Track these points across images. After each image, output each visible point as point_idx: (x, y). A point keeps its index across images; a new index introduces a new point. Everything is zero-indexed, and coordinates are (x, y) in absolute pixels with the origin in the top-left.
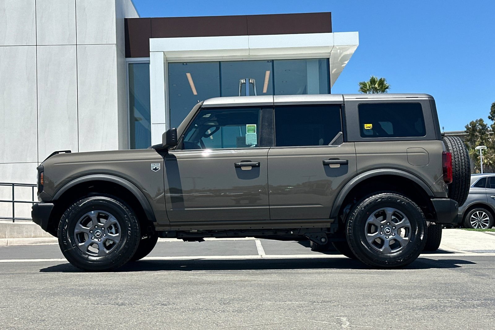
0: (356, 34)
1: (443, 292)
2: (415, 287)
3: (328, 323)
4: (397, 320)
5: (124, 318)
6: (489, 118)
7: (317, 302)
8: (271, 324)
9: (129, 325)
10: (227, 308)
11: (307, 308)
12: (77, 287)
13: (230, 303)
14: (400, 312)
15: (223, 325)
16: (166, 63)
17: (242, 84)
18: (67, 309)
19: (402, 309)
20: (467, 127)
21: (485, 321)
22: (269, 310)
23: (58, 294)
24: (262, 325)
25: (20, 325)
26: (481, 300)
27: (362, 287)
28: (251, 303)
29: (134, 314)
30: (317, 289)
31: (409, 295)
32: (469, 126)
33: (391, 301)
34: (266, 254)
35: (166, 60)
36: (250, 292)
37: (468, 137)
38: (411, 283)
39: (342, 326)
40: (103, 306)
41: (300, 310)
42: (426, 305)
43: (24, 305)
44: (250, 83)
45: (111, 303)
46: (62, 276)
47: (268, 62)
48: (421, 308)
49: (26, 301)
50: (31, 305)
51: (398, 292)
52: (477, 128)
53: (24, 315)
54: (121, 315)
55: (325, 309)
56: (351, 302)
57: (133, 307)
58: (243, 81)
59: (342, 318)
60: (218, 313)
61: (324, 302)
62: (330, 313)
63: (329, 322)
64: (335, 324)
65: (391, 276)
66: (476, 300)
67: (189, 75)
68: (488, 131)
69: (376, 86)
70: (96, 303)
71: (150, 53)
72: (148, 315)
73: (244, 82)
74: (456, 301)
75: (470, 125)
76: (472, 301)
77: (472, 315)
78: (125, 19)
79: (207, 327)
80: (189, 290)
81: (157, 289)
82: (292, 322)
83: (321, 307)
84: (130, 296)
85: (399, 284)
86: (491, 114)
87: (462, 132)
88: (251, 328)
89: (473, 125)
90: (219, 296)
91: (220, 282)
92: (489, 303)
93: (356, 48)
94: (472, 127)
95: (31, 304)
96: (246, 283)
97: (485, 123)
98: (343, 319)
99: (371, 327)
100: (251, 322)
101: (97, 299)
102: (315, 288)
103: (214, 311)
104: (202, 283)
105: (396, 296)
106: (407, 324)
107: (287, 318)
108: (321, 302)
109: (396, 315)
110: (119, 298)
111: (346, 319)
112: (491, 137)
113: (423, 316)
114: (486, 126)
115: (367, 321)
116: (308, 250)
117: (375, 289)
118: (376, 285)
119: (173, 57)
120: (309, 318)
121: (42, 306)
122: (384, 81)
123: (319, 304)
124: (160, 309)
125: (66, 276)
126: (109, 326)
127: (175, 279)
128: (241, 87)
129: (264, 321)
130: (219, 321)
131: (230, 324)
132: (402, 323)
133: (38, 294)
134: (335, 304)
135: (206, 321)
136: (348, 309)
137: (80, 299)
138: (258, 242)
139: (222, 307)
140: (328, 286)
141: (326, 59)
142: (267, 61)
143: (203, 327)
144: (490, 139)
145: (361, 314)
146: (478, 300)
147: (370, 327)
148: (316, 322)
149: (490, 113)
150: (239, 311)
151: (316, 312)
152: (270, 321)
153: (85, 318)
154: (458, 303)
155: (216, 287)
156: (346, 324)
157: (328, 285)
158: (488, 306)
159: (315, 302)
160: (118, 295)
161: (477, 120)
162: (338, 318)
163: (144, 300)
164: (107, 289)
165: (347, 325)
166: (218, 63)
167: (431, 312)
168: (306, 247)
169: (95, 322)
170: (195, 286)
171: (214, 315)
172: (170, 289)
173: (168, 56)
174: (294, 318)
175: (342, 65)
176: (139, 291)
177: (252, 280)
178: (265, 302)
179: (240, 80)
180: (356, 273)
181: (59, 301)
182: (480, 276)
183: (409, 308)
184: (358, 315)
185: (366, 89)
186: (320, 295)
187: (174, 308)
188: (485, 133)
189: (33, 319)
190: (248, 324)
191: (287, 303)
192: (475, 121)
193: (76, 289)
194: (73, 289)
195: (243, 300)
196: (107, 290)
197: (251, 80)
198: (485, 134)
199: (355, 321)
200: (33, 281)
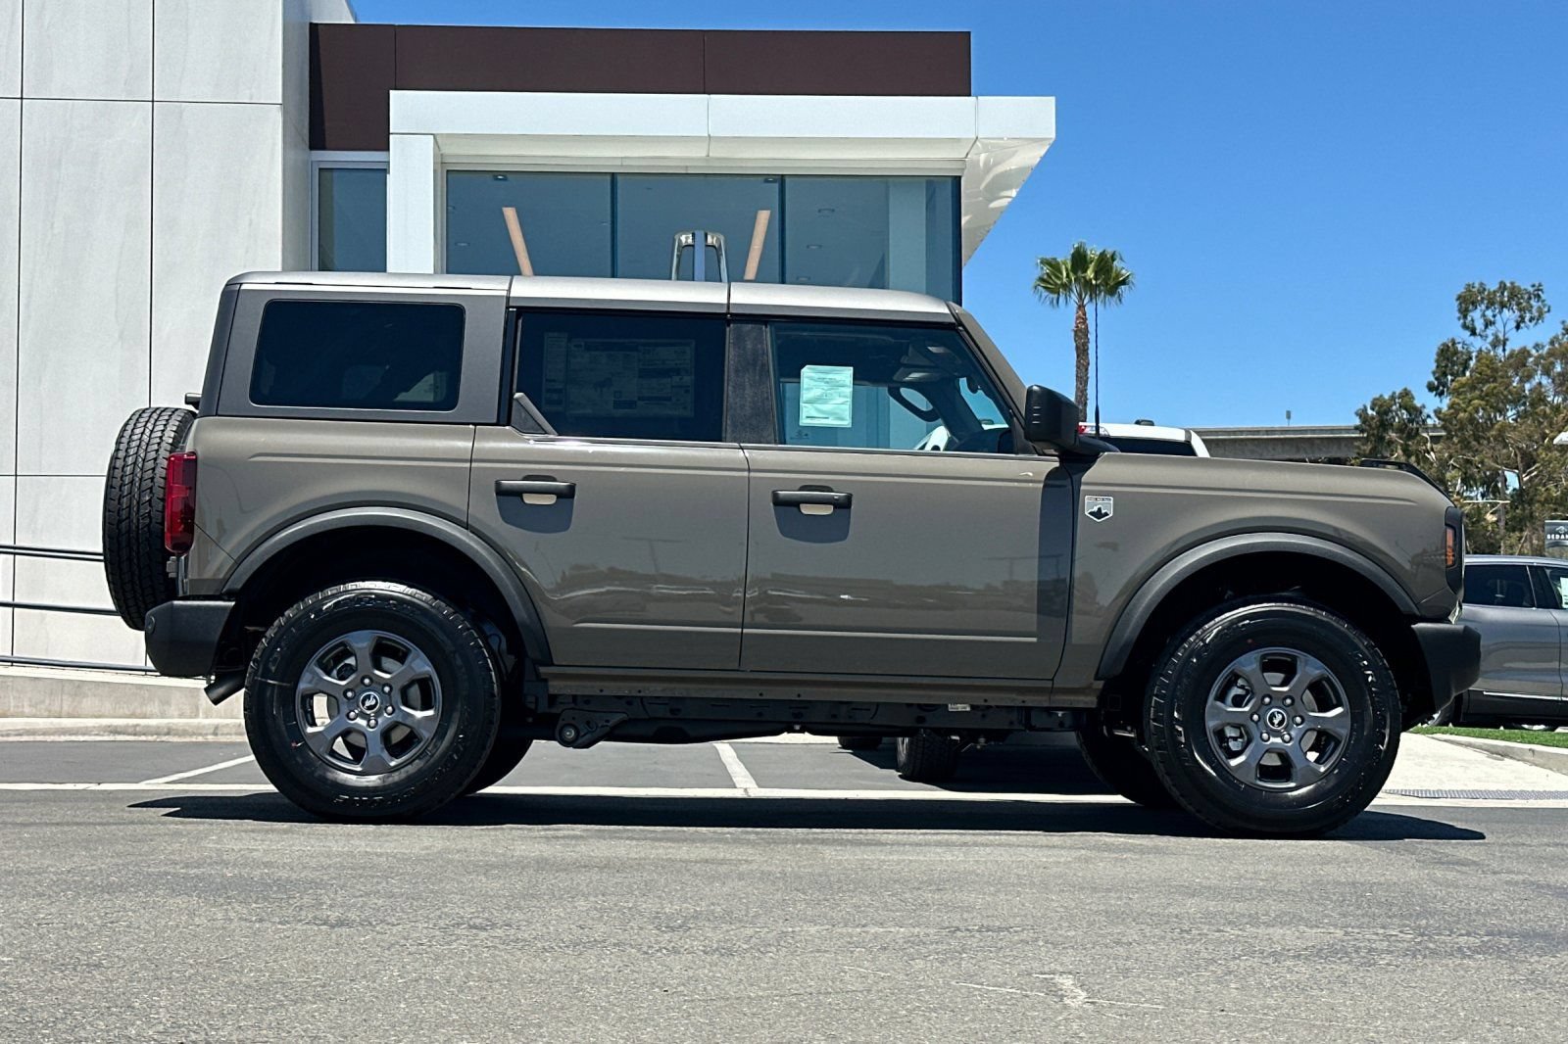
0: (1049, 103)
1: (1352, 908)
2: (1260, 891)
3: (1019, 992)
4: (1237, 989)
5: (358, 964)
6: (1431, 388)
7: (968, 930)
8: (837, 993)
9: (380, 985)
10: (682, 941)
11: (941, 947)
12: (178, 867)
13: (690, 928)
14: (1239, 966)
15: (686, 992)
16: (442, 173)
17: (682, 247)
18: (166, 935)
19: (1240, 956)
20: (1362, 414)
21: (1509, 995)
22: (818, 951)
23: (121, 888)
24: (811, 994)
25: (22, 978)
26: (1478, 934)
27: (1095, 890)
28: (758, 930)
29: (386, 951)
30: (954, 892)
31: (1250, 916)
32: (1370, 412)
33: (1197, 932)
34: (760, 786)
35: (439, 160)
36: (743, 895)
37: (1363, 445)
38: (1246, 879)
39: (1067, 1001)
40: (280, 926)
41: (919, 952)
42: (1313, 946)
43: (20, 918)
44: (707, 246)
45: (303, 918)
46: (121, 834)
47: (767, 181)
48: (1300, 955)
49: (24, 906)
50: (43, 918)
51: (1212, 906)
52: (1394, 418)
53: (26, 947)
54: (347, 954)
55: (997, 952)
56: (1074, 933)
57: (378, 933)
58: (687, 238)
59: (1058, 979)
60: (659, 954)
61: (987, 931)
62: (1016, 962)
63: (1022, 989)
64: (1042, 994)
65: (1176, 858)
66: (1462, 935)
67: (510, 214)
68: (1426, 430)
69: (1090, 274)
70: (254, 919)
71: (391, 136)
72: (432, 956)
73: (690, 241)
74: (1401, 935)
75: (1373, 409)
76: (1449, 936)
77: (1464, 977)
78: (311, 24)
79: (634, 996)
80: (544, 887)
81: (441, 881)
82: (903, 987)
83: (982, 944)
84: (360, 899)
85: (1208, 882)
86: (1437, 375)
87: (1347, 430)
88: (777, 1001)
89: (1382, 407)
90: (648, 905)
91: (640, 865)
92: (1507, 943)
93: (1048, 147)
94: (1377, 413)
95: (42, 916)
96: (723, 869)
97: (1418, 403)
98: (1061, 981)
99: (1158, 1006)
100: (772, 984)
101: (254, 905)
102: (946, 889)
103: (645, 949)
104: (581, 866)
105: (1209, 917)
106: (1270, 1001)
107: (883, 974)
108: (979, 931)
109: (1226, 974)
110: (325, 903)
111: (1072, 982)
112: (1434, 446)
113: (1312, 976)
114: (1421, 413)
115: (1140, 989)
116: (891, 777)
117: (1137, 895)
118: (1137, 884)
119: (466, 155)
120: (953, 977)
121: (79, 923)
122: (1113, 258)
123: (973, 936)
124: (469, 941)
125: (135, 834)
126: (315, 986)
127: (492, 853)
128: (678, 256)
129: (812, 983)
130: (668, 981)
131: (705, 989)
132: (1253, 996)
133: (58, 886)
134: (1024, 936)
135: (627, 980)
136: (1070, 951)
137: (198, 903)
138: (725, 749)
139: (667, 936)
140: (986, 883)
141: (950, 180)
142: (761, 179)
143: (622, 997)
144: (1432, 453)
145: (1117, 968)
146: (1468, 934)
147: (1155, 1006)
148: (979, 990)
149: (1434, 373)
150: (723, 951)
151: (972, 958)
152: (833, 982)
153: (229, 960)
154: (1409, 942)
155: (632, 880)
156: (1075, 997)
157: (985, 879)
158: (1504, 952)
159: (958, 929)
160: (321, 895)
161: (1394, 393)
162: (1046, 979)
163: (408, 913)
164: (281, 877)
165: (1081, 998)
166: (609, 178)
167: (1333, 966)
168: (882, 767)
169: (267, 974)
170: (563, 875)
171: (648, 960)
172: (484, 880)
173: (449, 150)
174: (907, 975)
175: (992, 201)
176: (384, 884)
177: (740, 860)
178: (801, 926)
179: (676, 233)
180: (1063, 848)
181: (132, 910)
182: (1453, 864)
183: (1262, 953)
184: (1105, 969)
185: (1059, 282)
186: (970, 909)
187: (512, 937)
188: (1417, 433)
189: (62, 961)
190: (764, 990)
191: (873, 931)
192: (1386, 397)
193: (175, 875)
194: (169, 873)
195: (728, 917)
196: (278, 880)
197: (713, 238)
198: (1418, 438)
199: (1103, 989)
200: (28, 848)
